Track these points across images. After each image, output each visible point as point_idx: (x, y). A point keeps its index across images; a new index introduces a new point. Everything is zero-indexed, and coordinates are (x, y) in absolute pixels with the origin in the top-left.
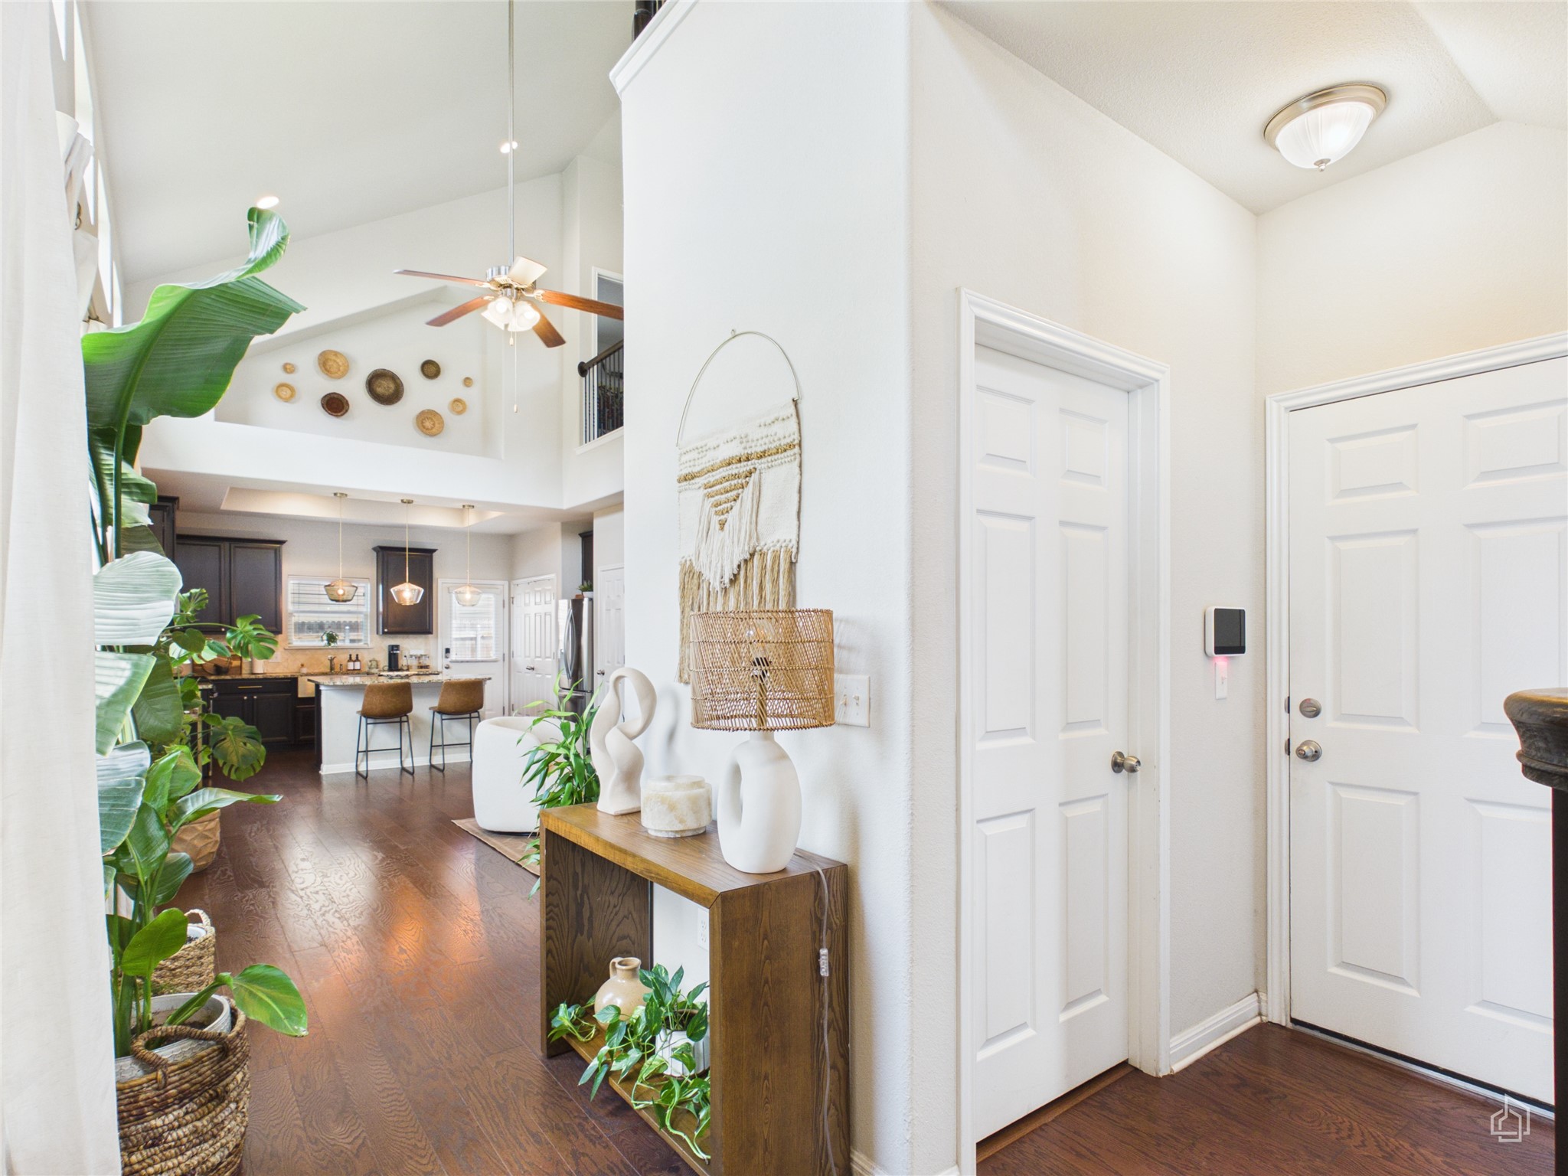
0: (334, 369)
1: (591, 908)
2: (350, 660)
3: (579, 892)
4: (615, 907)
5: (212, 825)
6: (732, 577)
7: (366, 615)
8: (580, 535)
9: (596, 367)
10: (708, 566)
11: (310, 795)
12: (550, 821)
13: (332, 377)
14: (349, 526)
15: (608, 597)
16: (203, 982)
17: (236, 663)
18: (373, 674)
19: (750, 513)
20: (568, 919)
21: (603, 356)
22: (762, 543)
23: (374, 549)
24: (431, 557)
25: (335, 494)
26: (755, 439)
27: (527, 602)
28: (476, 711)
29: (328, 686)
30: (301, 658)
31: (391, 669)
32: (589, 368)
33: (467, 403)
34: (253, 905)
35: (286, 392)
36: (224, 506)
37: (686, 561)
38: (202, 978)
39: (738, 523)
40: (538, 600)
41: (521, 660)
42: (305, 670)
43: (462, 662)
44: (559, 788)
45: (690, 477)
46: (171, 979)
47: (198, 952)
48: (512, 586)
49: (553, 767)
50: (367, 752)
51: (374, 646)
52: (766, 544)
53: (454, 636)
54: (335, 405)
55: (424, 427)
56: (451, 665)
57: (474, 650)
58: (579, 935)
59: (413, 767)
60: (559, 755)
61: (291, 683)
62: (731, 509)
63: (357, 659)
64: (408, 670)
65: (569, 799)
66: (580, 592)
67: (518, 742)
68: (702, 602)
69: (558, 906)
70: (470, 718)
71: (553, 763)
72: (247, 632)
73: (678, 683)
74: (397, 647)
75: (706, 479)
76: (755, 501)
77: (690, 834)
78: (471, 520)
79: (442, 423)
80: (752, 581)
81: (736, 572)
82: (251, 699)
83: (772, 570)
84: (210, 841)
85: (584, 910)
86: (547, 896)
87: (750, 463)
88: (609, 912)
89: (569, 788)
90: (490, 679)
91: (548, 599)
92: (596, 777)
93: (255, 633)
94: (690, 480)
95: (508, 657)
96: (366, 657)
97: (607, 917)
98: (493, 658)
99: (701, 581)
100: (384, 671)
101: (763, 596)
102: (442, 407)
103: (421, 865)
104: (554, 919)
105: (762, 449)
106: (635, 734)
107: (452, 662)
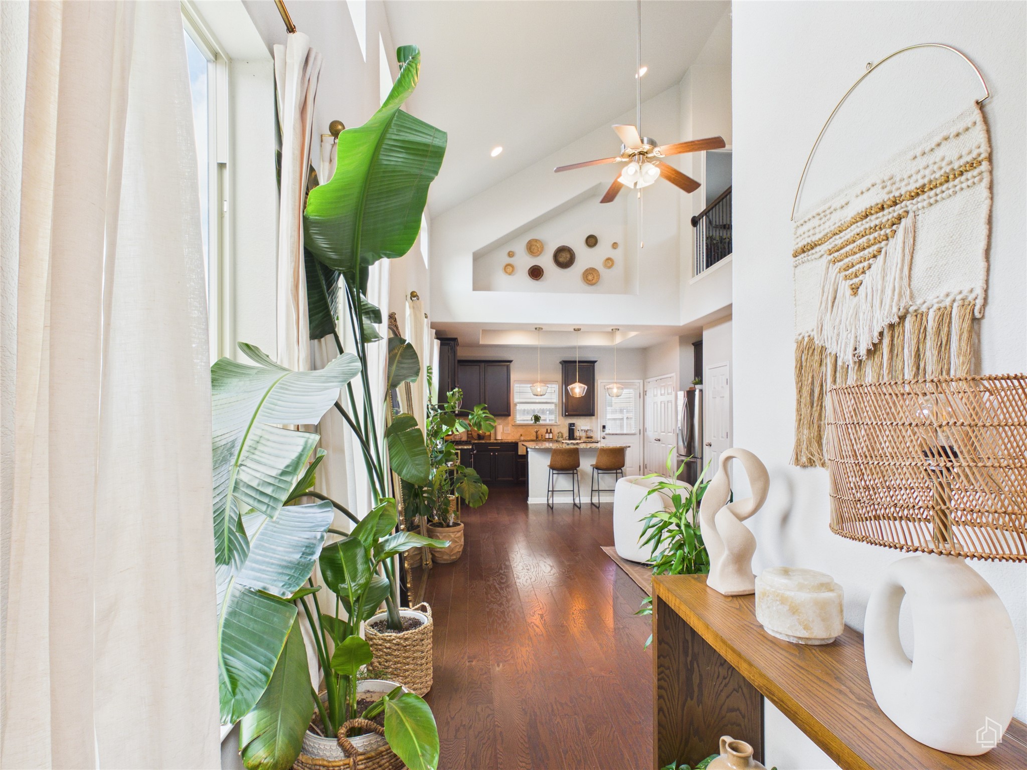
0: (535, 251)
1: (701, 675)
2: (547, 432)
3: (689, 659)
4: (724, 678)
5: (459, 534)
6: (871, 347)
7: (556, 405)
8: (693, 344)
9: (704, 217)
10: (834, 339)
11: (521, 518)
12: (661, 590)
13: (535, 256)
14: (544, 349)
15: (714, 388)
16: (423, 658)
17: (488, 433)
18: (559, 441)
19: (899, 266)
20: (678, 681)
21: (710, 207)
22: (919, 301)
23: (560, 363)
24: (594, 366)
25: (536, 329)
26: (905, 177)
27: (655, 393)
28: (620, 469)
29: (531, 448)
30: (521, 431)
31: (570, 439)
32: (700, 219)
33: (615, 260)
34: (474, 592)
35: (509, 269)
36: (481, 342)
37: (803, 338)
38: (423, 654)
39: (880, 282)
40: (663, 392)
41: (651, 434)
42: (522, 438)
43: (613, 434)
44: (672, 552)
45: (809, 247)
46: (404, 653)
47: (420, 636)
48: (645, 383)
49: (665, 534)
50: (553, 491)
51: (561, 425)
52: (925, 302)
53: (608, 417)
54: (536, 273)
55: (587, 279)
56: (606, 436)
57: (622, 426)
58: (689, 699)
59: (580, 503)
60: (672, 523)
61: (514, 446)
62: (870, 267)
63: (551, 432)
64: (580, 439)
65: (681, 564)
66: (693, 386)
67: (636, 508)
68: (826, 380)
69: (669, 668)
70: (617, 473)
71: (666, 529)
72: (479, 415)
73: (794, 466)
74: (573, 424)
75: (830, 243)
76: (907, 251)
77: (817, 643)
78: (618, 340)
79: (599, 275)
80: (903, 349)
81: (876, 341)
82: (494, 454)
83: (938, 332)
84: (457, 544)
85: (694, 676)
86: (659, 657)
87: (898, 206)
88: (718, 683)
89: (680, 555)
90: (629, 447)
91: (670, 391)
92: (705, 549)
93: (484, 415)
94: (809, 250)
95: (643, 431)
96: (556, 430)
97: (717, 686)
98: (633, 432)
99: (824, 356)
100: (566, 439)
101: (922, 365)
102: (598, 265)
103: (577, 580)
104: (665, 681)
105: (918, 185)
106: (746, 515)
107: (606, 434)
